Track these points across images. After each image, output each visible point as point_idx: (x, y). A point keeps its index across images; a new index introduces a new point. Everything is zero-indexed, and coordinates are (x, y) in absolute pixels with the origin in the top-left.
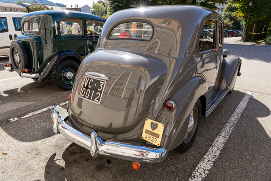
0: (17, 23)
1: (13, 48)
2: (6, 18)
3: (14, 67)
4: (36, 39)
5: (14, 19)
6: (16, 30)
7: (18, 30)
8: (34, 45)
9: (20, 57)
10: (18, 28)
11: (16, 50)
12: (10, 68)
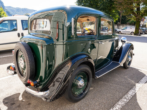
0: (24, 25)
1: (18, 51)
2: (16, 20)
3: (17, 71)
4: (46, 41)
5: (22, 21)
6: (23, 30)
7: (25, 30)
8: (44, 49)
9: (25, 62)
10: (25, 28)
11: (20, 54)
12: (13, 72)
